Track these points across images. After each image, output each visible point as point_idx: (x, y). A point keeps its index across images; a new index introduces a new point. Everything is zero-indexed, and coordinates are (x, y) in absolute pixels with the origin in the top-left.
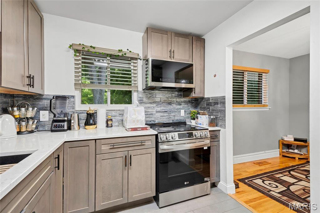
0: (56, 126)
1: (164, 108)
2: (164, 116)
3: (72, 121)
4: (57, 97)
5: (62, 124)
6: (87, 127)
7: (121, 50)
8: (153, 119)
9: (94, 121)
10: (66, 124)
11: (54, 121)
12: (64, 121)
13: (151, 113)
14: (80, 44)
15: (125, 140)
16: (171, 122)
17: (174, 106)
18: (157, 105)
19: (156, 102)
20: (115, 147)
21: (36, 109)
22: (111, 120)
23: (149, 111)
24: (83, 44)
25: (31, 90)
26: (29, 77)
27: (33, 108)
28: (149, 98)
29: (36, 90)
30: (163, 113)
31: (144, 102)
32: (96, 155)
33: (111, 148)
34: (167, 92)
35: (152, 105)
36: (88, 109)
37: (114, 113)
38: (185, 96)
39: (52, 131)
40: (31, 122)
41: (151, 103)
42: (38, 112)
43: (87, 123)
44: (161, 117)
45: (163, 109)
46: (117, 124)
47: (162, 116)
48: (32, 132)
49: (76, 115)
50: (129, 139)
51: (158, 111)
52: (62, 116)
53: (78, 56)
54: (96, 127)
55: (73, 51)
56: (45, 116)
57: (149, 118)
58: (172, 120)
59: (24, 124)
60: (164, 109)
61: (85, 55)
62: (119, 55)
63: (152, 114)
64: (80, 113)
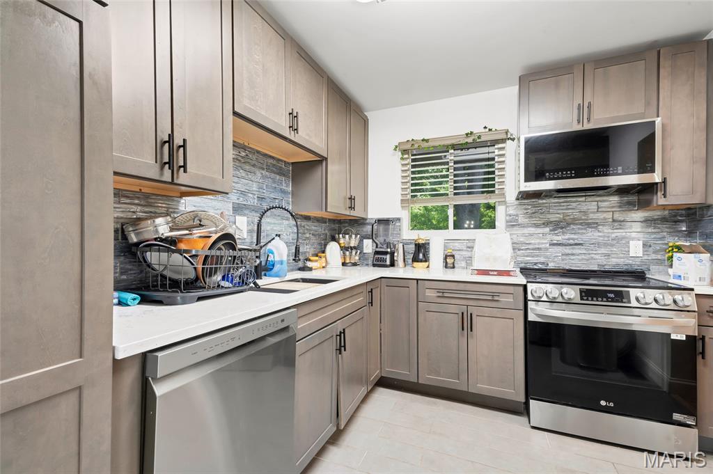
0: (377, 260)
1: (572, 236)
2: (573, 255)
3: (396, 254)
4: (380, 221)
5: (385, 257)
6: (416, 264)
7: (472, 133)
8: (542, 259)
9: (424, 255)
10: (388, 257)
11: (377, 253)
12: (386, 253)
13: (537, 246)
14: (408, 141)
15: (462, 286)
16: (596, 269)
17: (606, 230)
18: (554, 230)
19: (551, 222)
20: (446, 295)
21: (359, 236)
22: (453, 256)
23: (533, 242)
24: (413, 140)
25: (353, 213)
26: (350, 199)
27: (356, 235)
28: (531, 216)
29: (357, 213)
30: (571, 247)
31: (519, 225)
32: (418, 302)
33: (439, 297)
34: (583, 199)
35: (540, 230)
36: (416, 238)
37: (457, 245)
38: (644, 205)
39: (374, 265)
40: (354, 252)
41: (537, 226)
42: (361, 241)
43: (415, 259)
44: (564, 257)
45: (569, 239)
46: (463, 264)
47: (568, 255)
48: (355, 264)
49: (401, 245)
50: (469, 287)
51: (555, 242)
52: (385, 246)
53: (406, 159)
54: (428, 267)
55: (400, 153)
56: (368, 247)
57: (533, 257)
58: (598, 265)
59: (347, 253)
60: (573, 239)
61: (415, 155)
62: (467, 142)
63: (539, 249)
64: (407, 244)
